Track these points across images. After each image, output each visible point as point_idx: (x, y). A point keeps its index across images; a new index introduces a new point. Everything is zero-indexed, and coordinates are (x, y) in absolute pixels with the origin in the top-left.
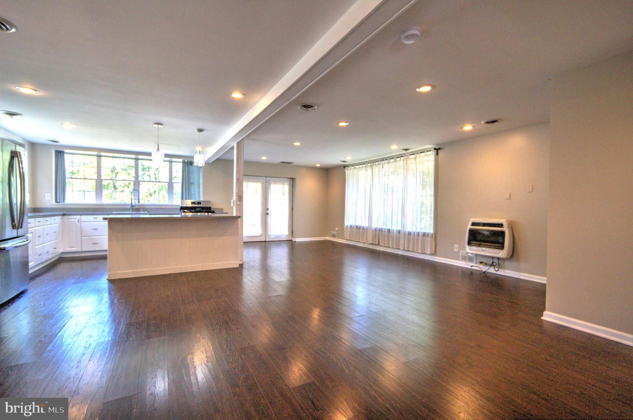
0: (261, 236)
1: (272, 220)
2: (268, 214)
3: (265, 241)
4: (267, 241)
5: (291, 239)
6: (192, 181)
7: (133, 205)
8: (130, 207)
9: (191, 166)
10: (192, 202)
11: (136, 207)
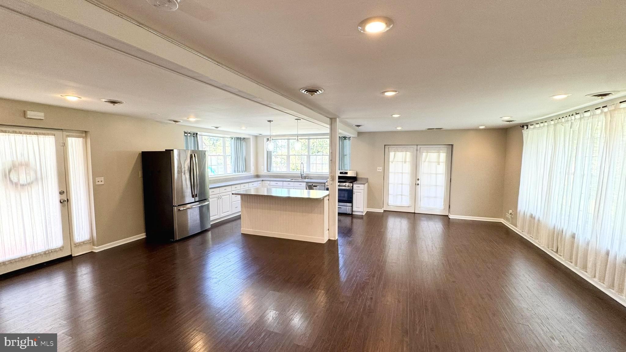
0: (410, 207)
1: (422, 191)
2: (418, 184)
3: (414, 213)
4: (416, 213)
5: (447, 214)
6: (345, 154)
7: (302, 174)
8: (300, 175)
9: (344, 140)
10: (340, 172)
11: (304, 175)
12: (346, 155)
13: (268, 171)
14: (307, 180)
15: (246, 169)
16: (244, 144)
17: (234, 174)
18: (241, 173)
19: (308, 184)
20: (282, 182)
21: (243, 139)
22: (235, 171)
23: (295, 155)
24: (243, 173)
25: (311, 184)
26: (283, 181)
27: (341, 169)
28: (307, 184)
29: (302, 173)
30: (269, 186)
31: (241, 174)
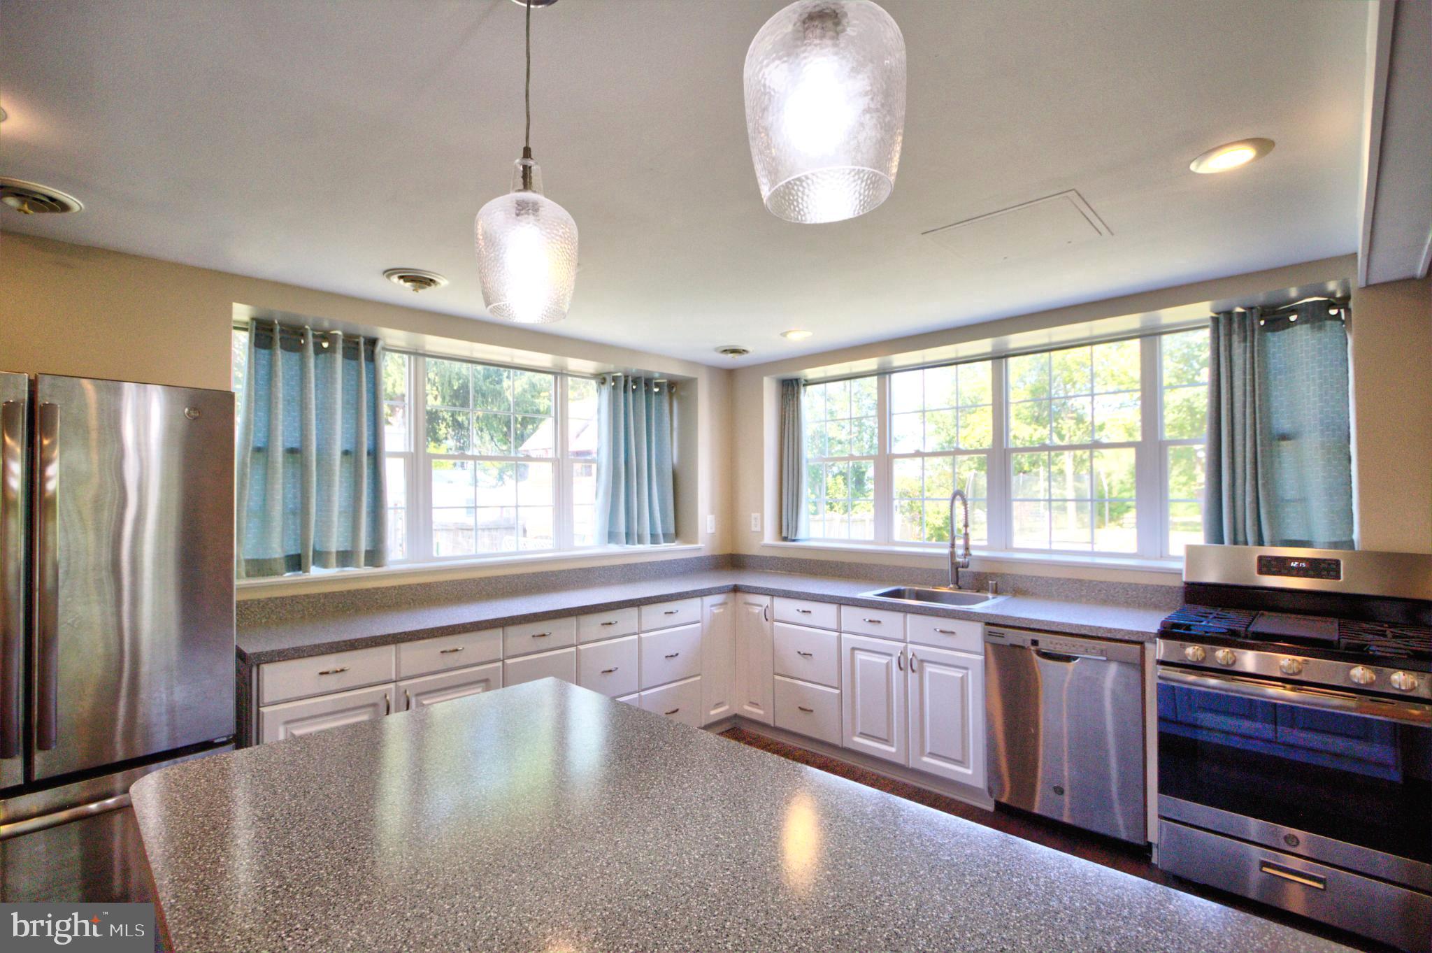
6: (1283, 424)
7: (959, 560)
8: (947, 566)
9: (1266, 328)
10: (1261, 558)
11: (974, 568)
12: (1284, 437)
13: (785, 539)
14: (989, 605)
15: (679, 528)
16: (666, 408)
17: (614, 548)
18: (647, 547)
19: (1002, 635)
20: (834, 608)
21: (666, 388)
22: (612, 536)
23: (918, 454)
24: (663, 546)
25: (1025, 638)
26: (840, 602)
27: (1251, 537)
28: (991, 634)
29: (960, 552)
30: (768, 624)
31: (650, 553)
